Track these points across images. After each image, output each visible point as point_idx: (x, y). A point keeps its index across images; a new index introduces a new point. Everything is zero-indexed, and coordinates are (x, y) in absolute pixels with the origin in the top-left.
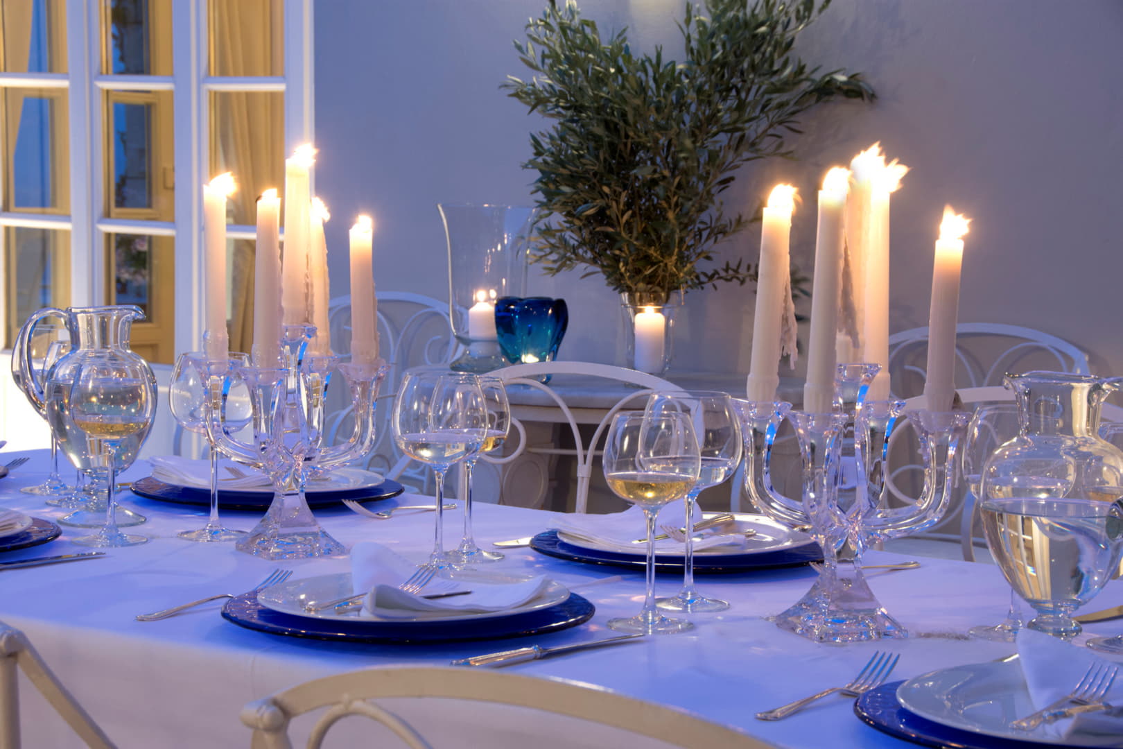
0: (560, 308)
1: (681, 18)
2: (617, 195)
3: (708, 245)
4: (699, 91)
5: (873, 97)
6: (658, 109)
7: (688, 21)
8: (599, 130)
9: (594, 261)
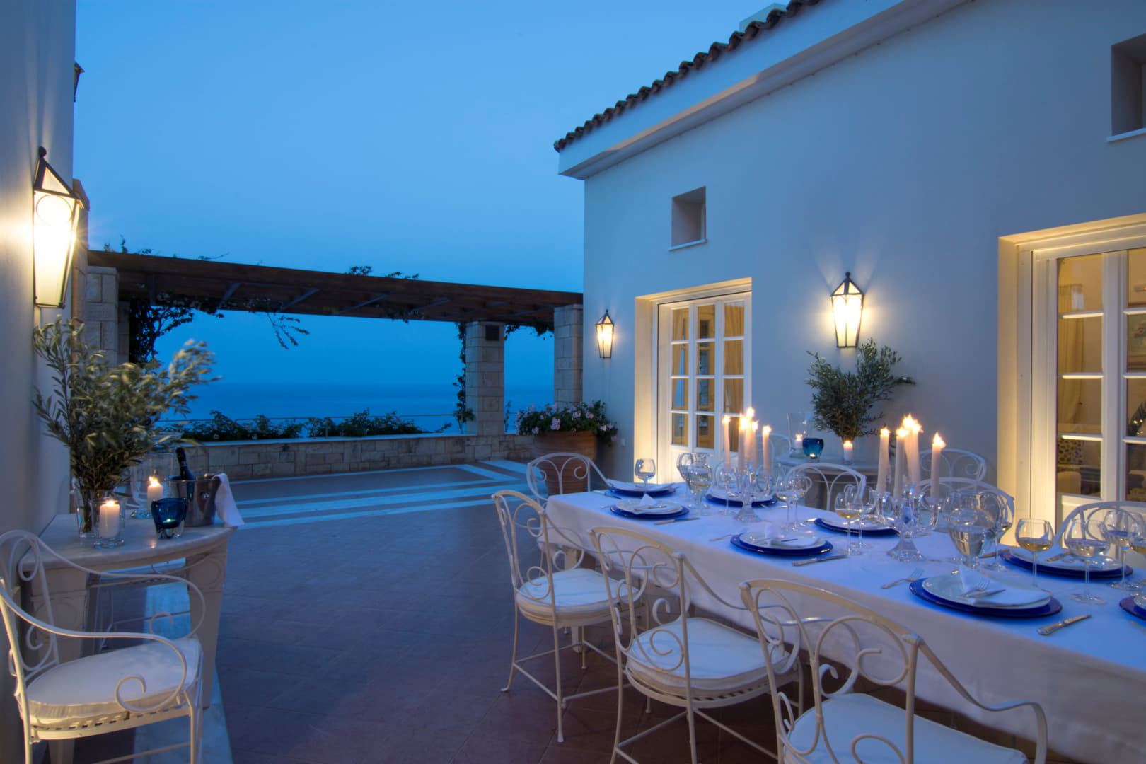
0: (821, 442)
1: (856, 363)
2: (838, 411)
3: (865, 424)
4: (862, 383)
5: (914, 383)
6: (849, 387)
7: (858, 364)
8: (833, 394)
9: (831, 428)
